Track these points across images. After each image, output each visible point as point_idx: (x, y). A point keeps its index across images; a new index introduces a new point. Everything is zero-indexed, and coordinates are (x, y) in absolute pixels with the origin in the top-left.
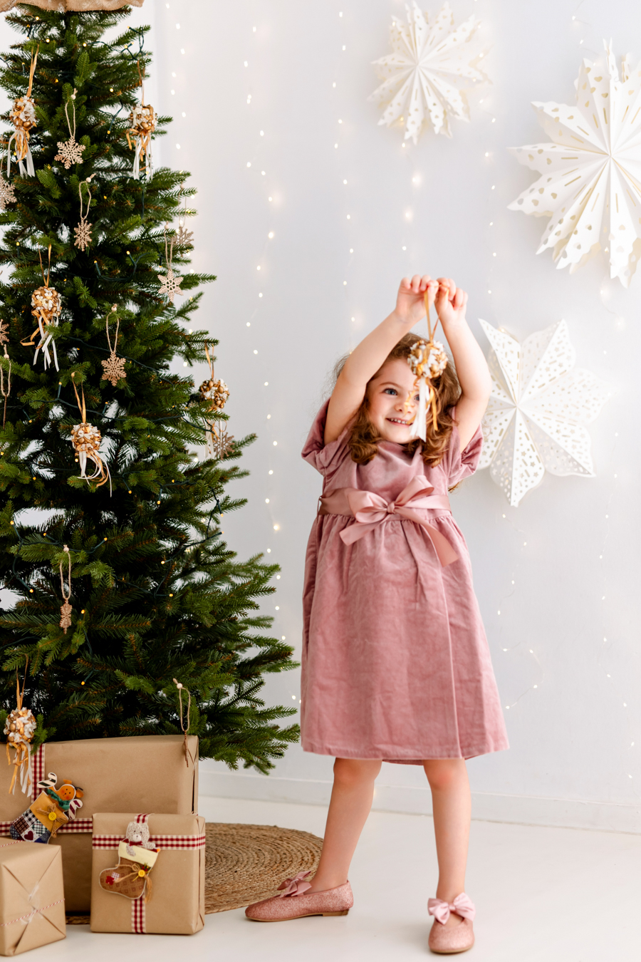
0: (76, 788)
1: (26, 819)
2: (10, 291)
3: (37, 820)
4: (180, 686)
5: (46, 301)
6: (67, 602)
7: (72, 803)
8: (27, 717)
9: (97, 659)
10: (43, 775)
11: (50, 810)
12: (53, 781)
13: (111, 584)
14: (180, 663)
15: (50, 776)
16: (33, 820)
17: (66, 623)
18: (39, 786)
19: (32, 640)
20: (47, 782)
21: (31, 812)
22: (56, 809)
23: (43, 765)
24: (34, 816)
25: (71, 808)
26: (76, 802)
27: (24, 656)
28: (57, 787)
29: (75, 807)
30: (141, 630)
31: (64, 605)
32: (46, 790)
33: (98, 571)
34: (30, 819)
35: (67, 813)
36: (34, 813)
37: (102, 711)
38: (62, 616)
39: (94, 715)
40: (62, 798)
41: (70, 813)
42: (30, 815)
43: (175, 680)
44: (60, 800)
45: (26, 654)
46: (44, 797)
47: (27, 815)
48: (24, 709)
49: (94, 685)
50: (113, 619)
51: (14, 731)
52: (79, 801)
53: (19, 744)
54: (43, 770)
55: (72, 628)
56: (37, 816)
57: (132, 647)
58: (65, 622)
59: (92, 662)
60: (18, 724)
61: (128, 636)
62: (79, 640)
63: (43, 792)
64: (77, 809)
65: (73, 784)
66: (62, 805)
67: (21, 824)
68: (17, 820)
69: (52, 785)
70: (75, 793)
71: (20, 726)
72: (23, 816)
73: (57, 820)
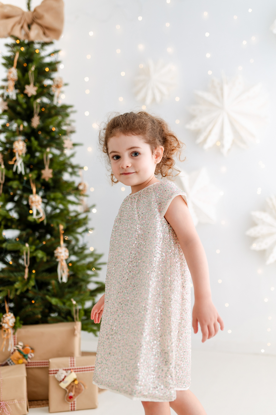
0: (31, 349)
1: (9, 363)
2: (4, 144)
3: (13, 363)
5: (20, 146)
6: (27, 268)
7: (29, 355)
8: (10, 317)
10: (16, 343)
11: (19, 359)
12: (21, 346)
13: (45, 260)
14: (70, 292)
15: (20, 344)
18: (15, 348)
19: (12, 283)
20: (18, 346)
22: (22, 358)
23: (16, 338)
26: (31, 355)
27: (7, 291)
28: (23, 348)
29: (30, 357)
32: (18, 350)
33: (40, 254)
36: (12, 360)
37: (41, 312)
38: (25, 274)
39: (38, 314)
40: (25, 353)
41: (28, 359)
42: (10, 361)
43: (72, 300)
45: (9, 290)
46: (17, 353)
47: (9, 361)
48: (10, 313)
49: (37, 302)
51: (5, 323)
53: (7, 329)
56: (14, 361)
58: (26, 276)
61: (51, 282)
62: (32, 283)
63: (16, 350)
64: (32, 358)
65: (30, 347)
66: (25, 356)
67: (6, 364)
68: (4, 363)
69: (20, 348)
70: (31, 351)
71: (7, 320)
72: (7, 361)
73: (23, 363)
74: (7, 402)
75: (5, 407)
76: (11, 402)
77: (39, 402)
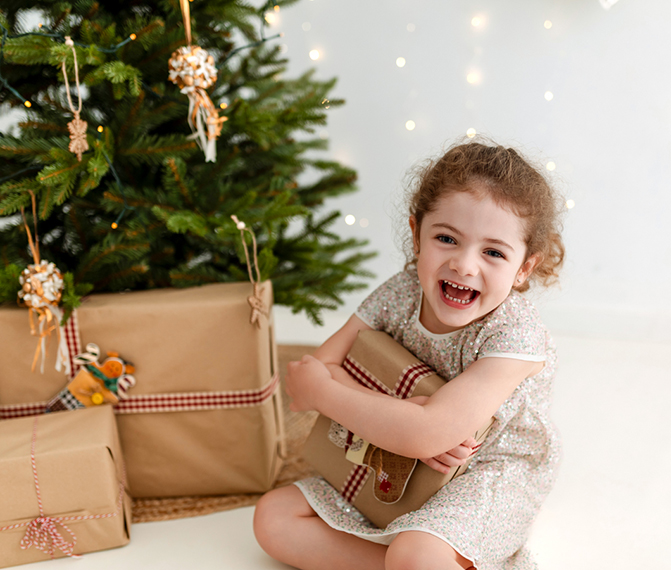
0: (125, 363)
1: (64, 401)
3: (78, 402)
4: (241, 225)
6: (78, 117)
7: (121, 381)
8: (46, 274)
9: (129, 191)
10: (79, 347)
11: (93, 391)
12: (94, 354)
13: (136, 90)
14: (235, 194)
15: (89, 348)
16: (74, 402)
17: (79, 147)
18: (77, 361)
20: (86, 356)
21: (69, 392)
22: (101, 388)
23: (77, 334)
24: (74, 398)
25: (121, 387)
26: (126, 380)
27: (27, 193)
28: (101, 361)
29: (125, 385)
30: (185, 155)
31: (74, 121)
32: (86, 366)
33: (115, 72)
34: (69, 402)
35: (116, 393)
36: (73, 393)
37: (147, 255)
38: (72, 137)
39: (138, 261)
40: (107, 375)
41: (120, 392)
42: (69, 397)
43: (234, 218)
44: (105, 378)
45: (31, 192)
46: (84, 374)
47: (64, 396)
48: (44, 262)
49: (131, 224)
50: (148, 141)
51: (30, 292)
52: (130, 378)
53: (43, 309)
54: (78, 340)
55: (90, 153)
56: (78, 397)
57: (173, 175)
58: (78, 145)
59: (122, 197)
60: (34, 283)
61: (166, 161)
62: (98, 168)
63: (83, 369)
64: (129, 388)
65: (120, 357)
66: (108, 384)
67: (58, 407)
68: (52, 402)
69: (94, 359)
70: (124, 368)
71: (36, 285)
72: (59, 397)
73: (104, 403)
74: (61, 519)
75: (55, 531)
76: (72, 518)
77: (165, 502)
